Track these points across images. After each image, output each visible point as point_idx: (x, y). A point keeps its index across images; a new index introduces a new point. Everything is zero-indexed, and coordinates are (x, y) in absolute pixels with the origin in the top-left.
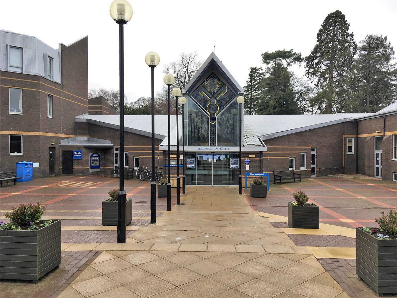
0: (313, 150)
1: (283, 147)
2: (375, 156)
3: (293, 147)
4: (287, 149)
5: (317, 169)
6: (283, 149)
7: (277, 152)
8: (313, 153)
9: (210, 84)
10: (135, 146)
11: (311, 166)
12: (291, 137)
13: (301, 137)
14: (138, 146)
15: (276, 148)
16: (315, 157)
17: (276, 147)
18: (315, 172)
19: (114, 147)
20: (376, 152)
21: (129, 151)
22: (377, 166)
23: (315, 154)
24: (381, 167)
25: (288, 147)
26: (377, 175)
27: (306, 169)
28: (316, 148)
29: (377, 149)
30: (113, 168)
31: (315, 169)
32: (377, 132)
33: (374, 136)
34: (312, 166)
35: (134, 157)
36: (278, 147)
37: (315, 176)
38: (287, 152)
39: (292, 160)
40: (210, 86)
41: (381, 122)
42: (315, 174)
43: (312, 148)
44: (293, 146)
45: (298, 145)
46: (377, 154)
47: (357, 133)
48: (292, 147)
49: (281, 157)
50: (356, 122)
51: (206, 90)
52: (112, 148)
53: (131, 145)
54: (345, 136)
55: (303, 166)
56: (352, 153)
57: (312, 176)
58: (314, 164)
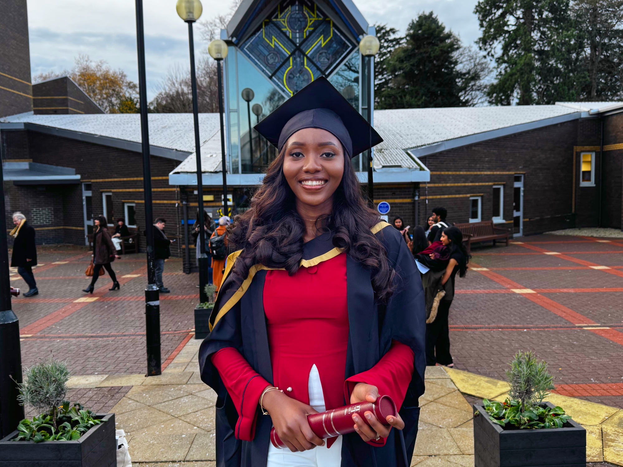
0: (517, 179)
1: (458, 173)
3: (479, 173)
4: (466, 179)
5: (526, 220)
6: (457, 179)
7: (444, 185)
8: (517, 185)
9: (291, 17)
10: (125, 179)
11: (512, 214)
12: (474, 150)
13: (495, 151)
14: (132, 179)
15: (442, 175)
16: (522, 194)
17: (443, 173)
18: (521, 227)
19: (82, 182)
21: (113, 190)
23: (522, 189)
25: (468, 173)
27: (504, 221)
28: (524, 174)
30: (81, 228)
31: (521, 220)
34: (516, 214)
35: (123, 203)
36: (447, 173)
37: (520, 234)
38: (467, 184)
39: (475, 202)
40: (289, 22)
42: (521, 231)
43: (515, 174)
44: (479, 170)
45: (489, 169)
47: (606, 142)
48: (475, 173)
49: (454, 196)
50: (601, 117)
51: (282, 32)
52: (79, 184)
53: (116, 175)
54: (577, 149)
55: (497, 214)
56: (591, 183)
57: (515, 235)
58: (518, 210)
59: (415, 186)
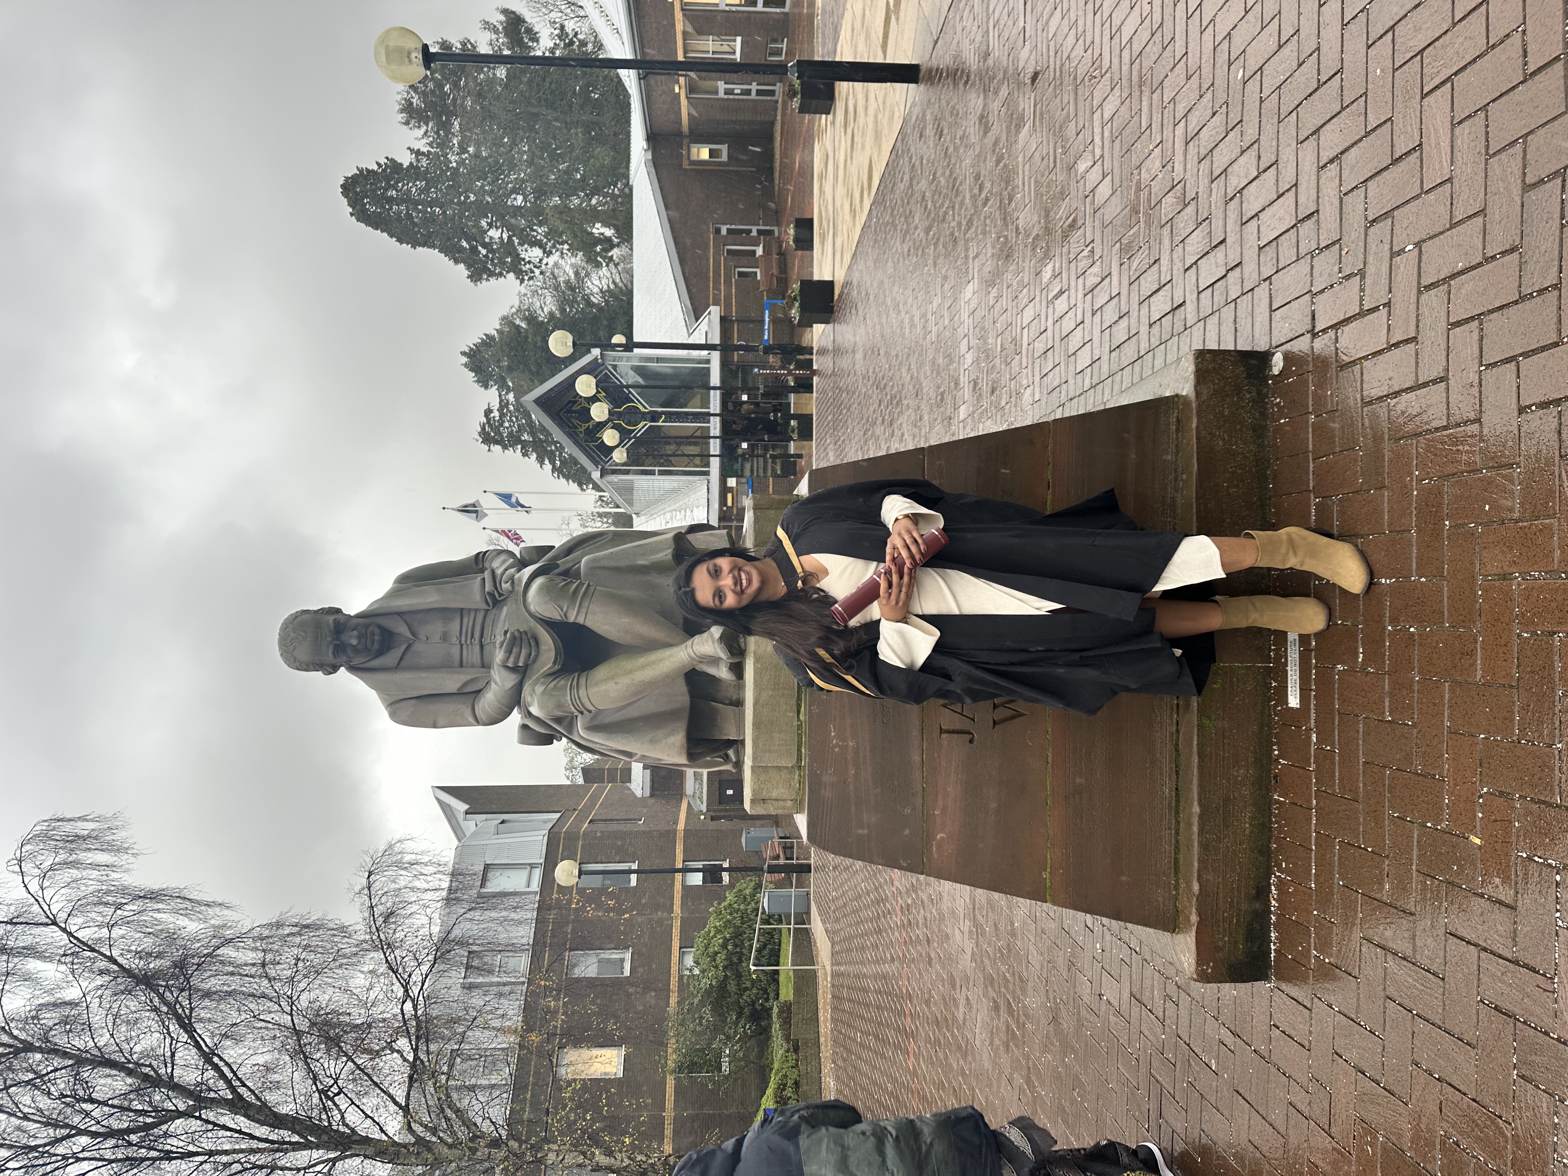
0: (718, 231)
2: (731, 97)
3: (711, 270)
5: (761, 223)
7: (723, 296)
8: (724, 232)
11: (754, 237)
13: (689, 254)
16: (733, 227)
18: (768, 228)
20: (721, 94)
22: (754, 93)
23: (728, 226)
24: (754, 84)
26: (772, 93)
27: (761, 245)
28: (713, 224)
29: (717, 93)
31: (761, 228)
32: (677, 90)
33: (687, 97)
34: (754, 233)
36: (711, 295)
37: (776, 229)
39: (741, 274)
41: (656, 82)
43: (713, 234)
45: (708, 260)
46: (728, 92)
47: (679, 134)
49: (733, 289)
50: (653, 138)
54: (686, 165)
55: (754, 252)
56: (724, 148)
57: (776, 234)
58: (750, 231)
59: (723, 319)
